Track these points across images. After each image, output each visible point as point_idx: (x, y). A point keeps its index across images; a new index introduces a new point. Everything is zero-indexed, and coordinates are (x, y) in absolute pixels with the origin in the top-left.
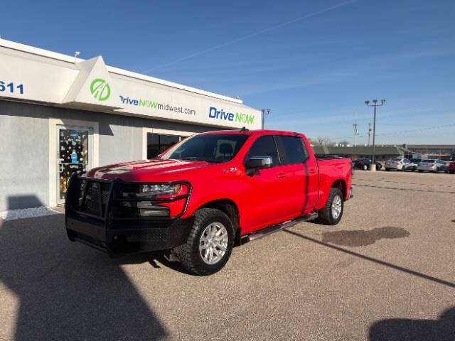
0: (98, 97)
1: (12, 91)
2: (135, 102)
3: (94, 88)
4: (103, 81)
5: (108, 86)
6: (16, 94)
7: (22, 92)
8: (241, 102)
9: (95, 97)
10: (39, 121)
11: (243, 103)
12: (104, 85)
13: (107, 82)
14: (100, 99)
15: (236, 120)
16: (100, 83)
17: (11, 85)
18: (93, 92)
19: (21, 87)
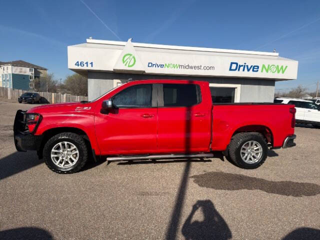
0: (127, 65)
1: (87, 66)
2: (162, 66)
3: (125, 60)
4: (131, 55)
5: (134, 57)
6: (90, 68)
7: (92, 66)
8: (277, 54)
9: (126, 65)
10: (108, 81)
11: (279, 55)
12: (131, 57)
13: (133, 55)
14: (129, 66)
15: (262, 71)
16: (128, 56)
17: (87, 63)
18: (124, 62)
19: (92, 63)
